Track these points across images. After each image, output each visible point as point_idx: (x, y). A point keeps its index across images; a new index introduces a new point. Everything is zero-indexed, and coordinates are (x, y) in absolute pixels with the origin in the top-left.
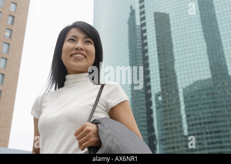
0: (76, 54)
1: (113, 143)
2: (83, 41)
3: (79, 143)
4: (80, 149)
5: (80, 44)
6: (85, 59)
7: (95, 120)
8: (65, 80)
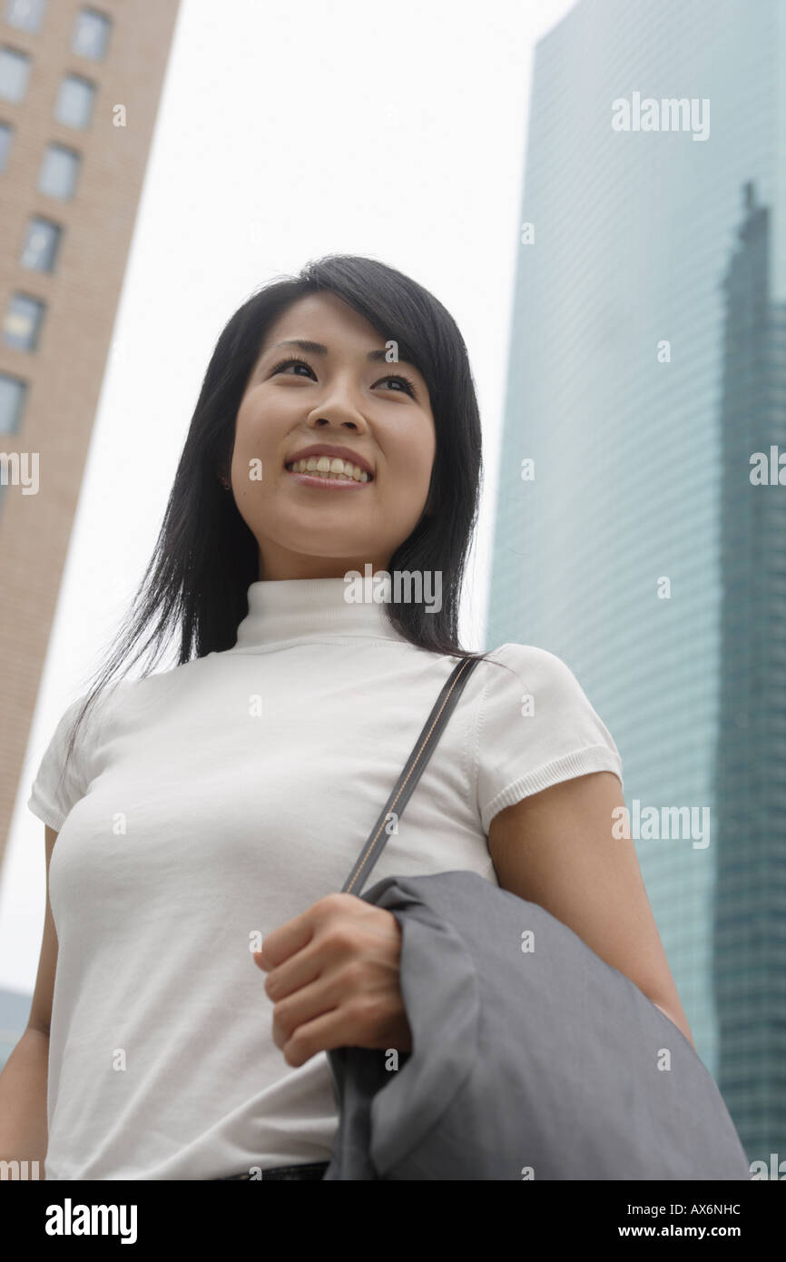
0: (315, 453)
1: (482, 1047)
2: (360, 378)
3: (278, 1018)
4: (279, 1057)
5: (341, 396)
6: (367, 493)
7: (390, 883)
8: (241, 609)
